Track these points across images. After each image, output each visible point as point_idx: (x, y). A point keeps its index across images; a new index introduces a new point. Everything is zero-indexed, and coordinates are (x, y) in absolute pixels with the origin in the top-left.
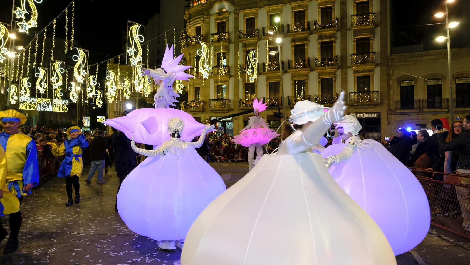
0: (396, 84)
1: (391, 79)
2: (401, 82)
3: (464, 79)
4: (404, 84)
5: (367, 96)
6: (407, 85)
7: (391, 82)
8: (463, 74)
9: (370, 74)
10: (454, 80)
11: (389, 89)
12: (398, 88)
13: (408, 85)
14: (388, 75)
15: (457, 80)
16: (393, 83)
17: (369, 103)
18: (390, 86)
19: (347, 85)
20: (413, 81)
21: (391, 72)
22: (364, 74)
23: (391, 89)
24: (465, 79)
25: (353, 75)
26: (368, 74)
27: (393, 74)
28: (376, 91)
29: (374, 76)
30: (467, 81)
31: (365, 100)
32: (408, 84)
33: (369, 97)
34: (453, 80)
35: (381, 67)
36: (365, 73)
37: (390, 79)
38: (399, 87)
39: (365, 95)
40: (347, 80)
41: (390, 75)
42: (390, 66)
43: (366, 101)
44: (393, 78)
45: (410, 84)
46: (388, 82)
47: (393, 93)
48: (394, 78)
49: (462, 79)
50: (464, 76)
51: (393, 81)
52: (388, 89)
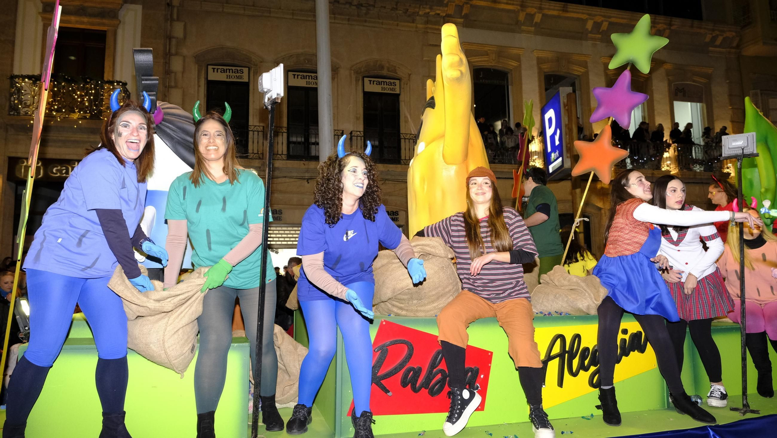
0: (193, 69)
1: (177, 54)
2: (210, 67)
3: (385, 80)
4: (216, 76)
5: (81, 96)
6: (225, 79)
7: (177, 64)
8: (382, 67)
9: (104, 25)
10: (360, 82)
11: (170, 87)
12: (199, 86)
13: (231, 80)
14: (170, 38)
15: (366, 80)
16: (184, 68)
17: (85, 121)
18: (173, 75)
19: (13, 52)
20: (246, 70)
21: (178, 30)
22: (83, 23)
23: (176, 87)
24: (388, 81)
25: (40, 19)
26: (99, 24)
27: (185, 37)
28: (118, 82)
29: (120, 32)
30: (391, 87)
31: (74, 112)
32: (229, 77)
33: (89, 100)
34: (357, 81)
35: (143, 8)
36: (85, 20)
37: (173, 51)
38: (203, 82)
39: (74, 91)
40: (14, 34)
41: (174, 42)
42: (175, 10)
43: (75, 116)
44: (185, 51)
45: (238, 77)
46: (167, 63)
47: (183, 101)
48: (188, 51)
49: (380, 80)
50: (385, 72)
51: (184, 61)
52: (166, 87)
